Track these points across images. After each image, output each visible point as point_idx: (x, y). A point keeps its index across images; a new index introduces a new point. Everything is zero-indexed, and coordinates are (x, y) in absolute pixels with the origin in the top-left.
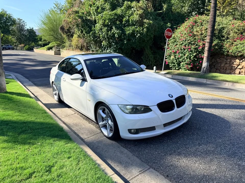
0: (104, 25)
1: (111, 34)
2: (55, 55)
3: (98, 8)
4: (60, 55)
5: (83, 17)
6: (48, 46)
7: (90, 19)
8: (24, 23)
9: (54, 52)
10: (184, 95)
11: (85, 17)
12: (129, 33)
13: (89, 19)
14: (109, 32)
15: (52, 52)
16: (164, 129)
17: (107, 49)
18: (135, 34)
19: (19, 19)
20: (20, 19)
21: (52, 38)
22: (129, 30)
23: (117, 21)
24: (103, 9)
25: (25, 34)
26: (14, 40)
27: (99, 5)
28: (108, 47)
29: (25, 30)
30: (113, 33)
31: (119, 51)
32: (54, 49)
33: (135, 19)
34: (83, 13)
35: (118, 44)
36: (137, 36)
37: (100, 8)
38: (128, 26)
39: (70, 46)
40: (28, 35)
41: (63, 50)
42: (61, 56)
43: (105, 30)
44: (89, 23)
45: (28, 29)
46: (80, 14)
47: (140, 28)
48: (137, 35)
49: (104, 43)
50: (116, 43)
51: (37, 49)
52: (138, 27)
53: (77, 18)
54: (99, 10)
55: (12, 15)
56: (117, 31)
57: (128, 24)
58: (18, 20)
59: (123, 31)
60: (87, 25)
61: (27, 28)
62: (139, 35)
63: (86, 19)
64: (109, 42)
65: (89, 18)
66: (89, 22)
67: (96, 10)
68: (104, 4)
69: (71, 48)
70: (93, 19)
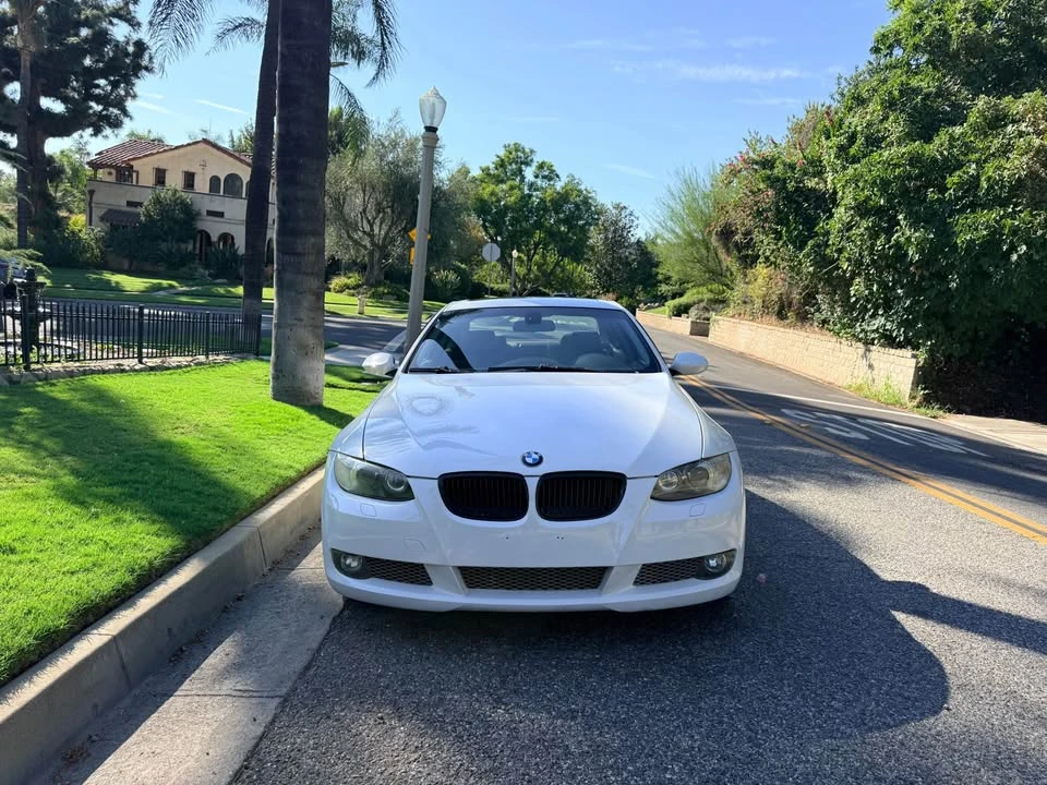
0: (862, 209)
1: (890, 248)
2: (692, 334)
3: (852, 138)
4: (707, 336)
5: (785, 183)
6: (677, 301)
7: (815, 190)
8: (632, 218)
9: (689, 323)
10: (623, 475)
11: (796, 182)
12: (972, 241)
13: (813, 190)
14: (878, 237)
15: (683, 325)
16: (467, 595)
17: (873, 316)
18: (1001, 242)
19: (617, 207)
20: (622, 205)
21: (696, 271)
22: (971, 229)
23: (927, 188)
24: (874, 142)
25: (627, 258)
26: (590, 279)
27: (859, 129)
28: (876, 308)
29: (631, 245)
30: (897, 242)
31: (927, 324)
32: (693, 312)
33: (1006, 173)
34: (792, 167)
35: (922, 291)
36: (1014, 257)
37: (860, 140)
38: (973, 206)
39: (745, 302)
40: (634, 260)
41: (719, 317)
42: (710, 339)
43: (862, 229)
44: (809, 205)
45: (638, 241)
46: (778, 170)
47: (1033, 216)
48: (1013, 248)
49: (858, 287)
50: (914, 290)
51: (646, 309)
52: (1020, 211)
53: (762, 186)
54: (852, 151)
55: (593, 194)
56: (915, 231)
57: (971, 197)
58: (614, 211)
59: (945, 233)
60: (798, 211)
61: (637, 237)
62: (1024, 248)
63: (797, 189)
64: (883, 285)
65: (811, 183)
66: (806, 200)
67: (842, 149)
68: (881, 121)
69: (749, 307)
70: (829, 187)
